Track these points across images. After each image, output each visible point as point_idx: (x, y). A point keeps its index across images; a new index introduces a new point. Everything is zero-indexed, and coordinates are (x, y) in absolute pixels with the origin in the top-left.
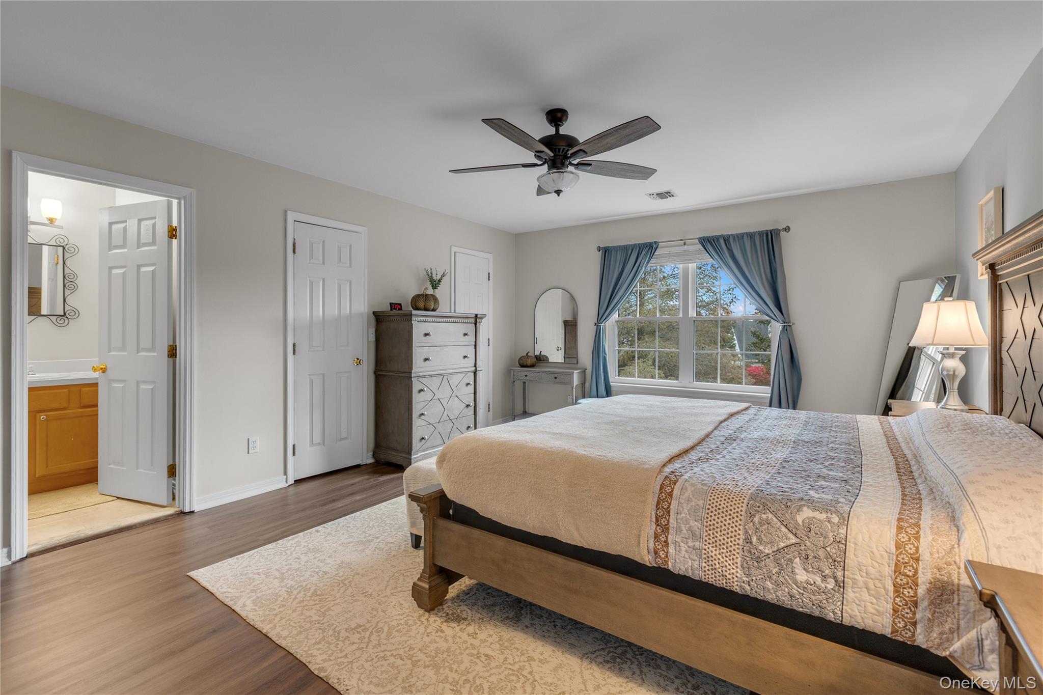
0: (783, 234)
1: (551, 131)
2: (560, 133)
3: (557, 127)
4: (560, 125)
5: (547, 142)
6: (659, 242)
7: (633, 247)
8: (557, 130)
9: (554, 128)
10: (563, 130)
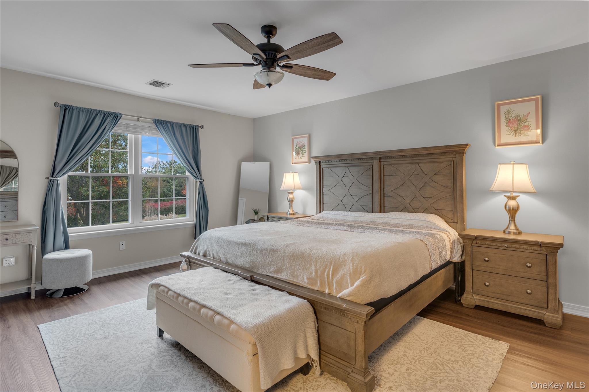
0: (200, 129)
1: (265, 41)
2: (271, 42)
3: (269, 38)
4: (271, 37)
5: (262, 47)
6: (122, 114)
7: (99, 112)
8: (269, 41)
9: (267, 39)
10: (272, 41)
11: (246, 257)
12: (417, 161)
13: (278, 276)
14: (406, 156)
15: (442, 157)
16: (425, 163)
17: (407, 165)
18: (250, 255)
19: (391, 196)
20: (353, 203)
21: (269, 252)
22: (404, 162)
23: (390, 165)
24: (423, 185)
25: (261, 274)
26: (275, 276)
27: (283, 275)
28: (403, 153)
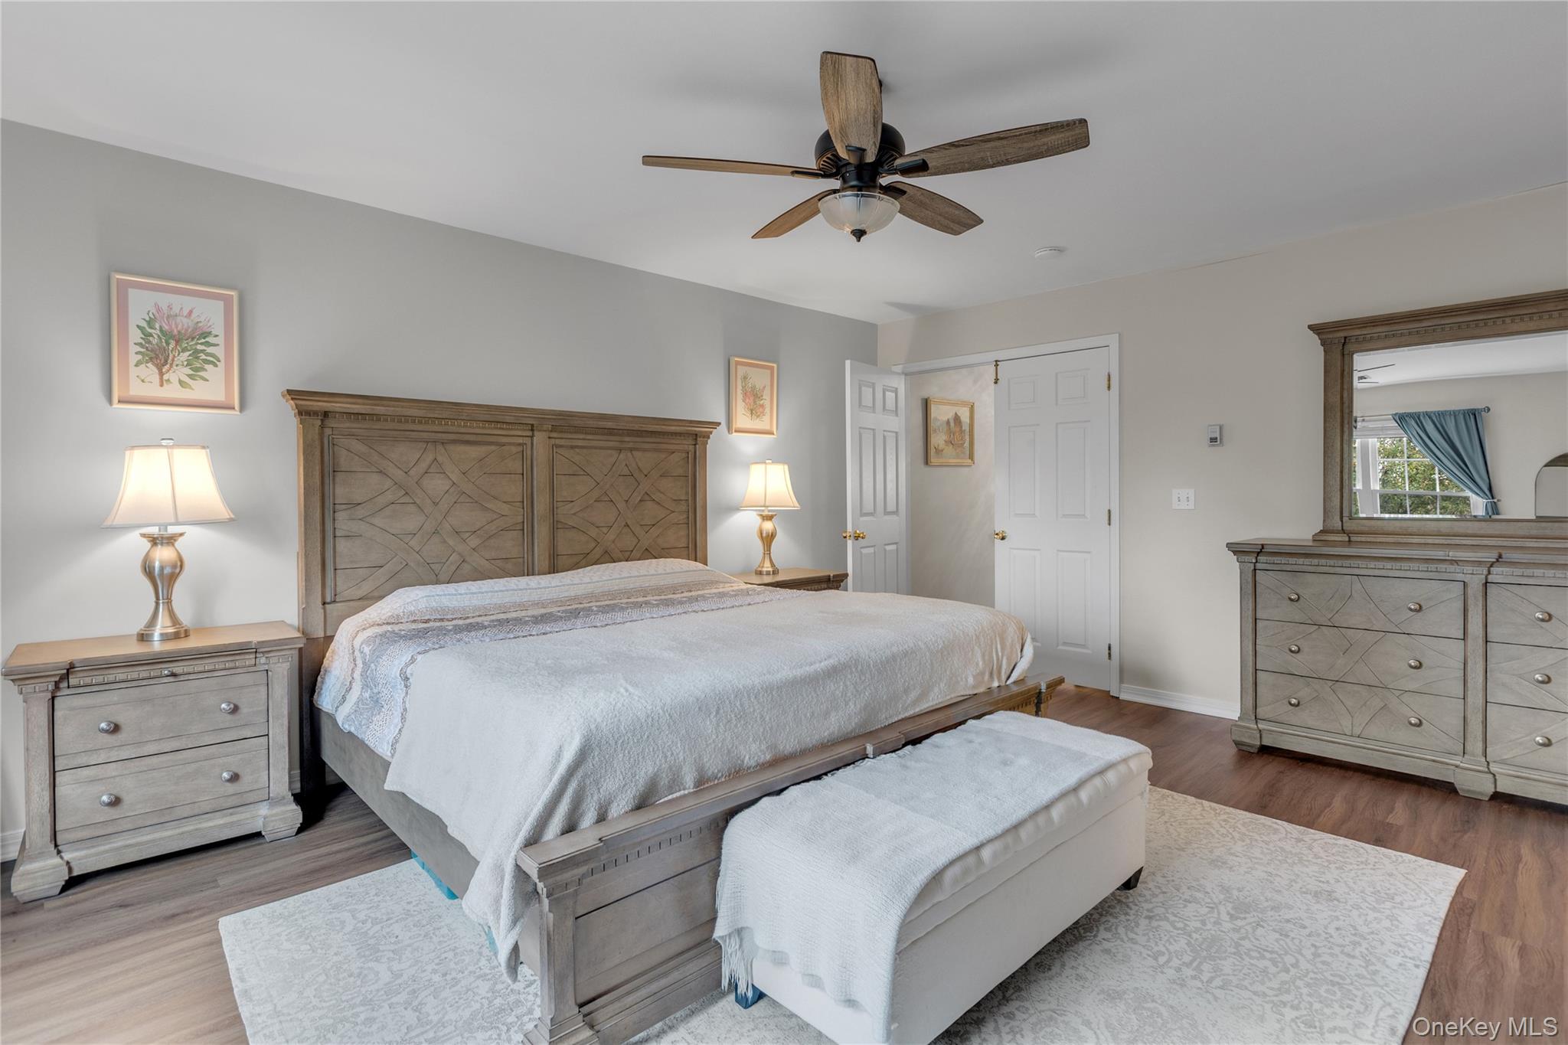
11: (847, 704)
12: (631, 445)
13: (922, 708)
14: (611, 432)
15: (674, 441)
16: (645, 450)
17: (610, 452)
18: (857, 691)
19: (574, 528)
20: (462, 557)
21: (899, 660)
22: (602, 444)
23: (572, 447)
24: (639, 498)
25: (885, 726)
26: (917, 710)
27: (931, 699)
28: (610, 423)
